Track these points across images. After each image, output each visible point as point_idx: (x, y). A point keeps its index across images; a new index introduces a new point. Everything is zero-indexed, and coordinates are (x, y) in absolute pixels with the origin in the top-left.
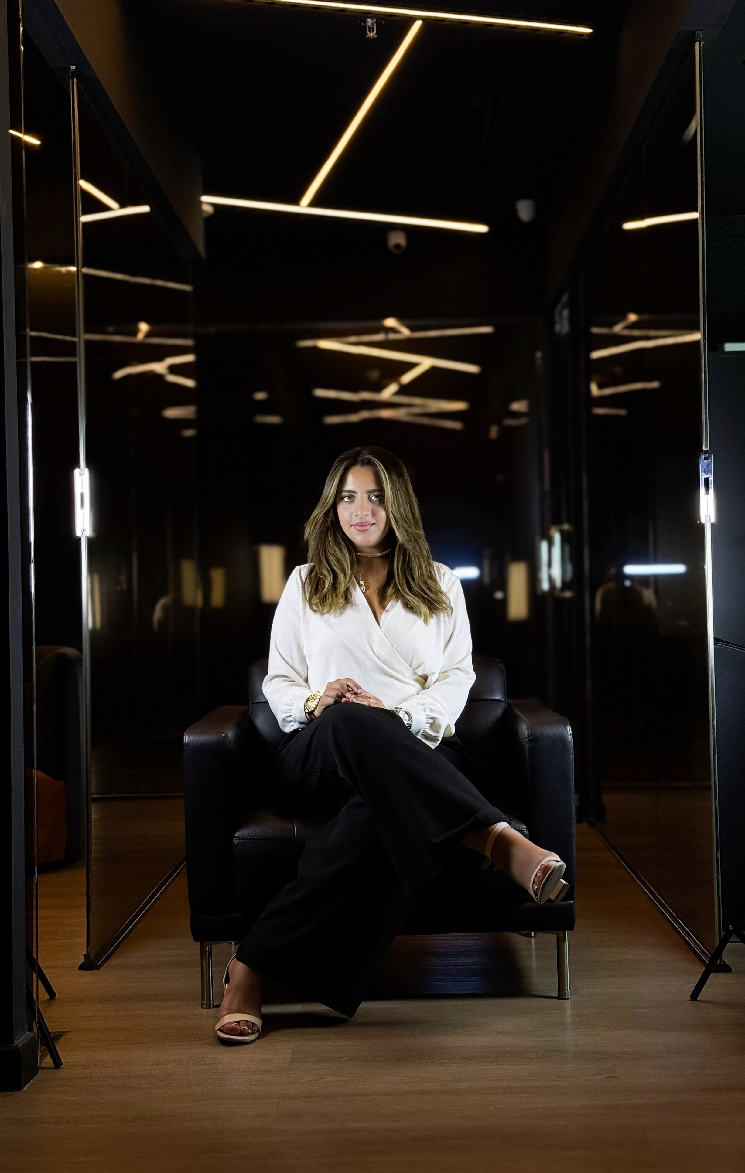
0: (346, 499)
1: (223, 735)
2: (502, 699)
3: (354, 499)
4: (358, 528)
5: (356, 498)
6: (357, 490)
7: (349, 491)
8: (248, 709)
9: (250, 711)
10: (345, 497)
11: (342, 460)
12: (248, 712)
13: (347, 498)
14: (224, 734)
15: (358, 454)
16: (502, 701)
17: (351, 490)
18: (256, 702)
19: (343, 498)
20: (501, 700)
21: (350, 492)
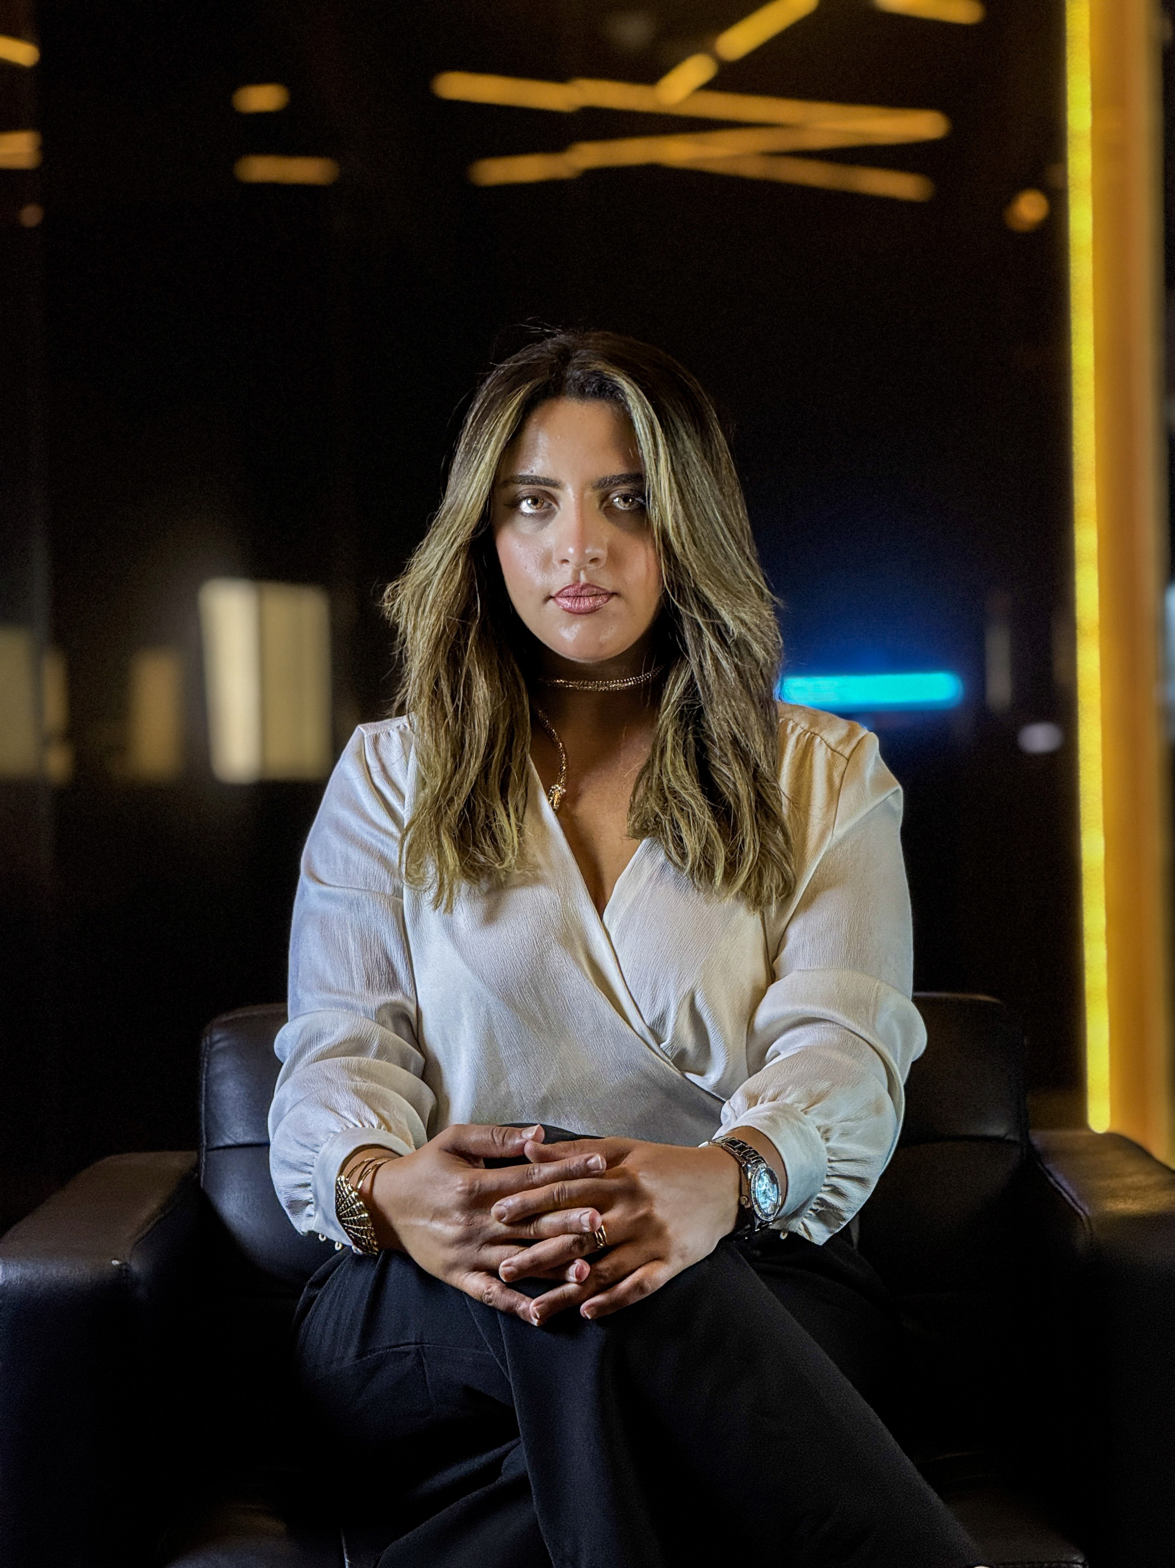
0: (526, 507)
1: (116, 1263)
2: (1011, 1137)
3: (554, 505)
4: (567, 603)
5: (561, 504)
6: (563, 476)
7: (534, 481)
8: (197, 1168)
9: (203, 1174)
10: (525, 498)
11: (513, 381)
12: (196, 1175)
13: (529, 501)
14: (117, 1259)
15: (565, 355)
16: (1009, 1141)
17: (545, 475)
18: (222, 1144)
19: (515, 504)
20: (1008, 1137)
21: (540, 483)
